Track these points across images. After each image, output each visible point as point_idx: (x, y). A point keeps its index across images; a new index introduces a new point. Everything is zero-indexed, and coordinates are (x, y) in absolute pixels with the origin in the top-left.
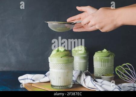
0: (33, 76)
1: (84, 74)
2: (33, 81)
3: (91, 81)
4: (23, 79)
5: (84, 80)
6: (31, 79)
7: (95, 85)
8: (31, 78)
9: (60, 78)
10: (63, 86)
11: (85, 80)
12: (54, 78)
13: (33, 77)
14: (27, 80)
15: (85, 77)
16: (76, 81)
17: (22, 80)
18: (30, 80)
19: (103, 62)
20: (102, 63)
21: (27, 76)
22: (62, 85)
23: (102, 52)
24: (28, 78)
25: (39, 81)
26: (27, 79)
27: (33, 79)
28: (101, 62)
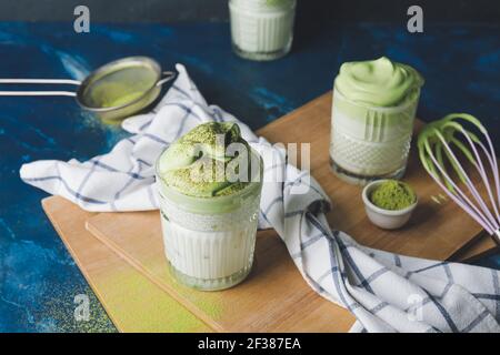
1: (304, 219)
3: (331, 276)
4: (42, 179)
5: (303, 248)
6: (78, 195)
7: (350, 309)
8: (76, 192)
13: (85, 181)
15: (305, 239)
16: (265, 217)
17: (36, 180)
19: (375, 125)
20: (372, 128)
21: (56, 166)
23: (371, 69)
26: (60, 179)
28: (368, 123)
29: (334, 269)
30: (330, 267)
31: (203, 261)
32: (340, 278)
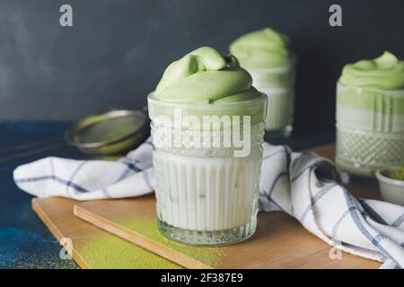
0: (79, 168)
1: (313, 175)
2: (80, 189)
3: (349, 215)
4: (35, 179)
5: (313, 203)
6: (69, 184)
7: (375, 242)
8: (67, 179)
9: (203, 196)
10: (218, 232)
11: (319, 203)
12: (174, 197)
13: (75, 173)
14: (51, 181)
15: (315, 191)
16: (269, 198)
17: (29, 180)
18: (65, 187)
21: (52, 164)
22: (210, 228)
23: (375, 66)
24: (57, 175)
25: (105, 191)
26: (54, 177)
27: (76, 181)
28: (375, 111)
29: (352, 209)
30: (347, 209)
31: (198, 199)
32: (360, 216)
